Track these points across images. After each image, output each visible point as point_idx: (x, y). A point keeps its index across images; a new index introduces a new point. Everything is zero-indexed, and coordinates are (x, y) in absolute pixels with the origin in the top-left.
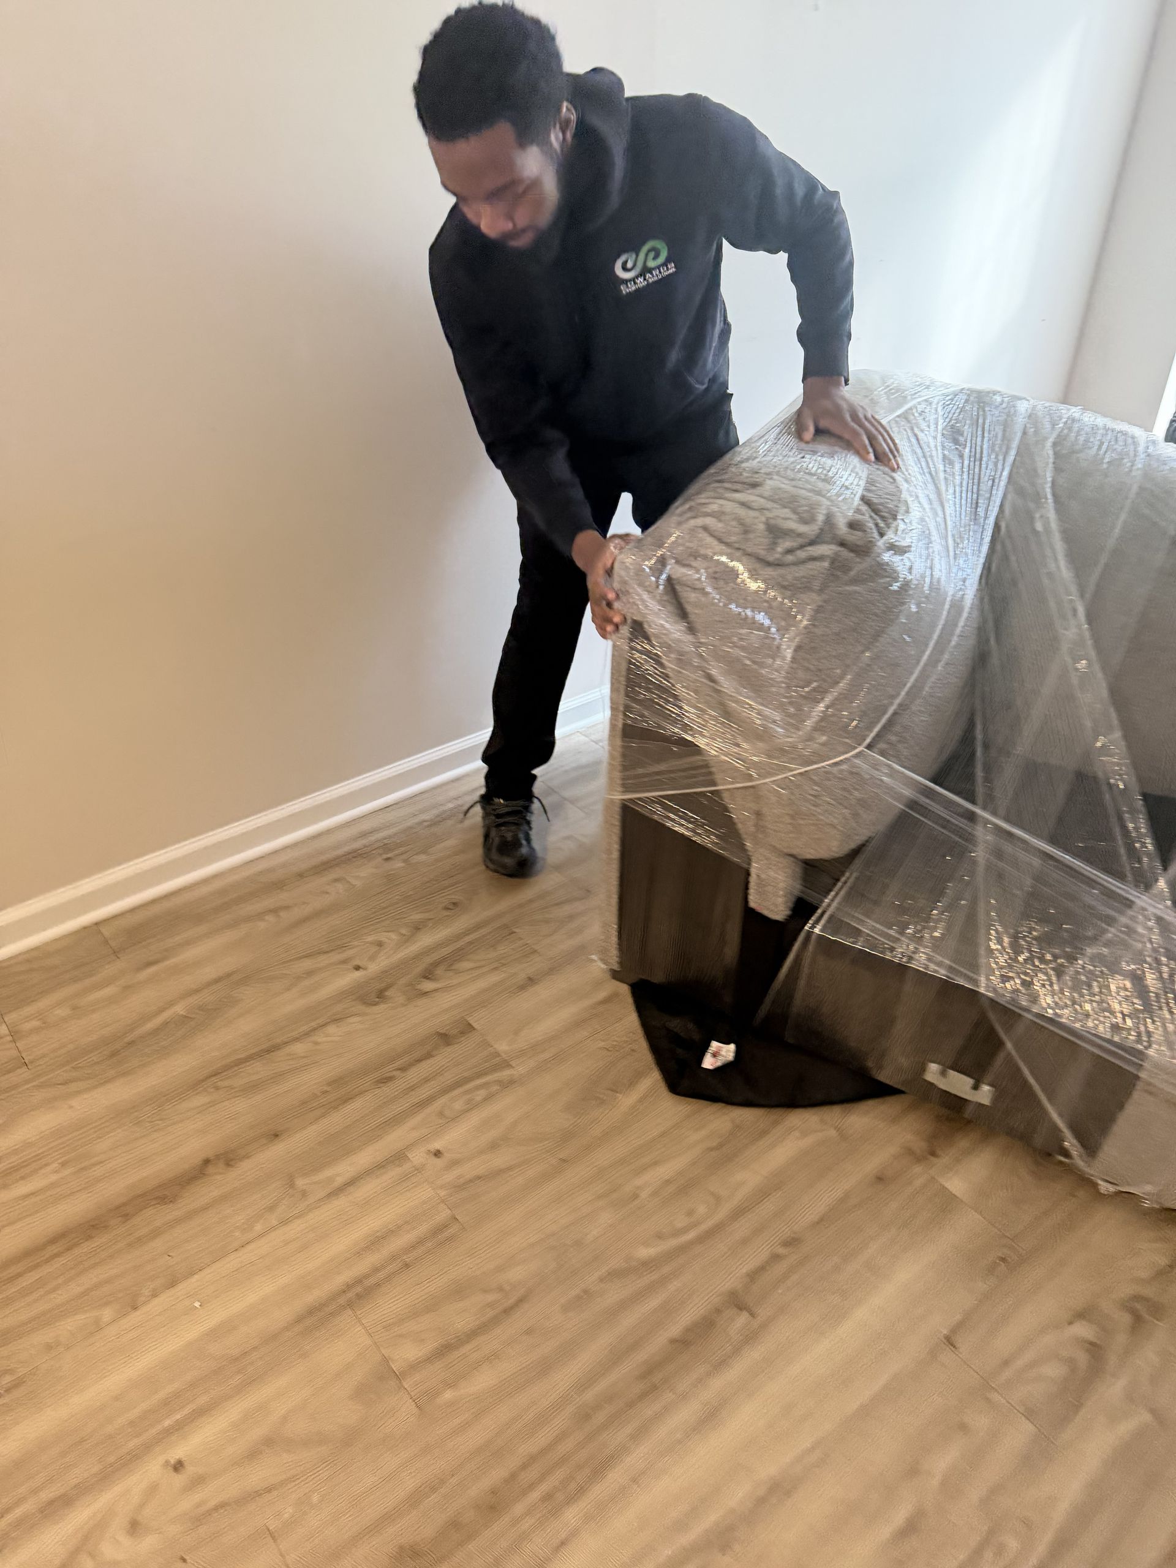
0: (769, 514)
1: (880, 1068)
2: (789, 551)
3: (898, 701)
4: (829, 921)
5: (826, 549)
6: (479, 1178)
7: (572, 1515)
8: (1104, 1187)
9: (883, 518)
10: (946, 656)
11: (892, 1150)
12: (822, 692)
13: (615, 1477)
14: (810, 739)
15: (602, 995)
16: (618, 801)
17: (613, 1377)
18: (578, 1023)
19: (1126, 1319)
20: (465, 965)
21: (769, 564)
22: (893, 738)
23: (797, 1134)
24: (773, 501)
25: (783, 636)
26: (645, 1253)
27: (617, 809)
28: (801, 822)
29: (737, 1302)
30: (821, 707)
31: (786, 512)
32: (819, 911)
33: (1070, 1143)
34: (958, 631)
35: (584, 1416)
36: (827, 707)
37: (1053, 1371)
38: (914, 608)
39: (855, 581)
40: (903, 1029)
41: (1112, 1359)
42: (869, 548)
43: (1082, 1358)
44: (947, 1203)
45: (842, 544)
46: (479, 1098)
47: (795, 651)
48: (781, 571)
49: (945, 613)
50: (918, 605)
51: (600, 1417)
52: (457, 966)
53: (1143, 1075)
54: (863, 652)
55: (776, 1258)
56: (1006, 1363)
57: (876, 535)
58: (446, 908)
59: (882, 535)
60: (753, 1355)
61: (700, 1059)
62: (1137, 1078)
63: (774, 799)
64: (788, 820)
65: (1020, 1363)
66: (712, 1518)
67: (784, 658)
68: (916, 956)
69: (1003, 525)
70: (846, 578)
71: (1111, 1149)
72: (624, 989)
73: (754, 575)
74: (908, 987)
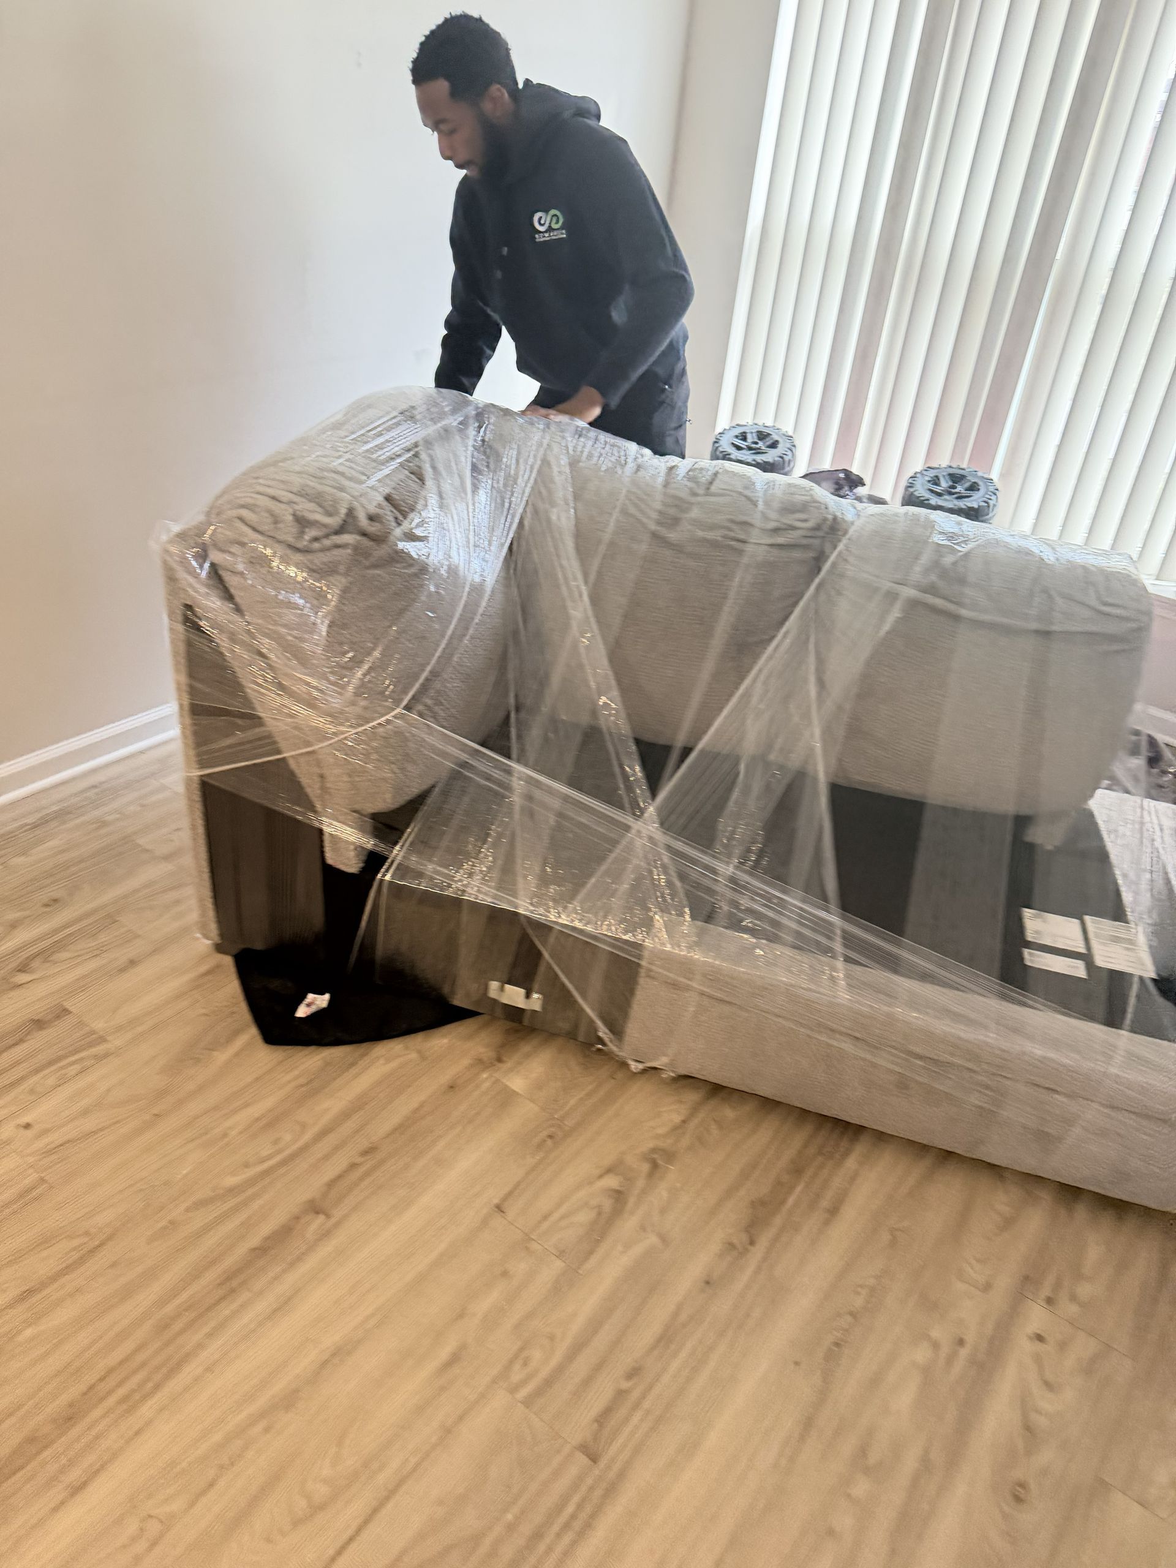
0: (296, 507)
1: (453, 992)
2: (316, 539)
3: (429, 668)
4: (397, 868)
5: (347, 538)
6: (68, 1141)
7: (146, 1410)
8: (634, 1066)
9: (400, 511)
10: (471, 631)
11: (466, 1062)
12: (357, 662)
13: (190, 1371)
14: (353, 703)
15: (204, 968)
16: (195, 778)
17: (195, 1288)
18: (179, 996)
19: (646, 1167)
20: (64, 955)
21: (298, 550)
22: (429, 702)
23: (382, 1061)
24: (301, 496)
25: (316, 613)
26: (231, 1181)
27: (196, 785)
28: (357, 779)
29: (315, 1208)
30: (359, 674)
31: (312, 506)
32: (389, 861)
33: (603, 1032)
34: (481, 611)
35: (164, 1326)
36: (365, 675)
37: (584, 1217)
38: (432, 589)
39: (375, 566)
40: (466, 956)
41: (631, 1201)
42: (386, 537)
43: (607, 1204)
44: (506, 1099)
45: (364, 534)
46: (73, 1073)
47: (330, 626)
48: (310, 557)
49: (465, 594)
50: (437, 586)
51: (178, 1326)
52: (55, 957)
53: (643, 963)
54: (390, 627)
55: (353, 1166)
56: (545, 1217)
57: (394, 524)
58: (47, 905)
59: (399, 524)
60: (326, 1249)
61: (295, 1009)
62: (639, 965)
63: (332, 760)
64: (346, 779)
65: (556, 1215)
66: (278, 1387)
67: (320, 635)
68: (469, 890)
69: (526, 523)
70: (367, 563)
71: (633, 1030)
72: (228, 961)
73: (285, 560)
74: (465, 917)
